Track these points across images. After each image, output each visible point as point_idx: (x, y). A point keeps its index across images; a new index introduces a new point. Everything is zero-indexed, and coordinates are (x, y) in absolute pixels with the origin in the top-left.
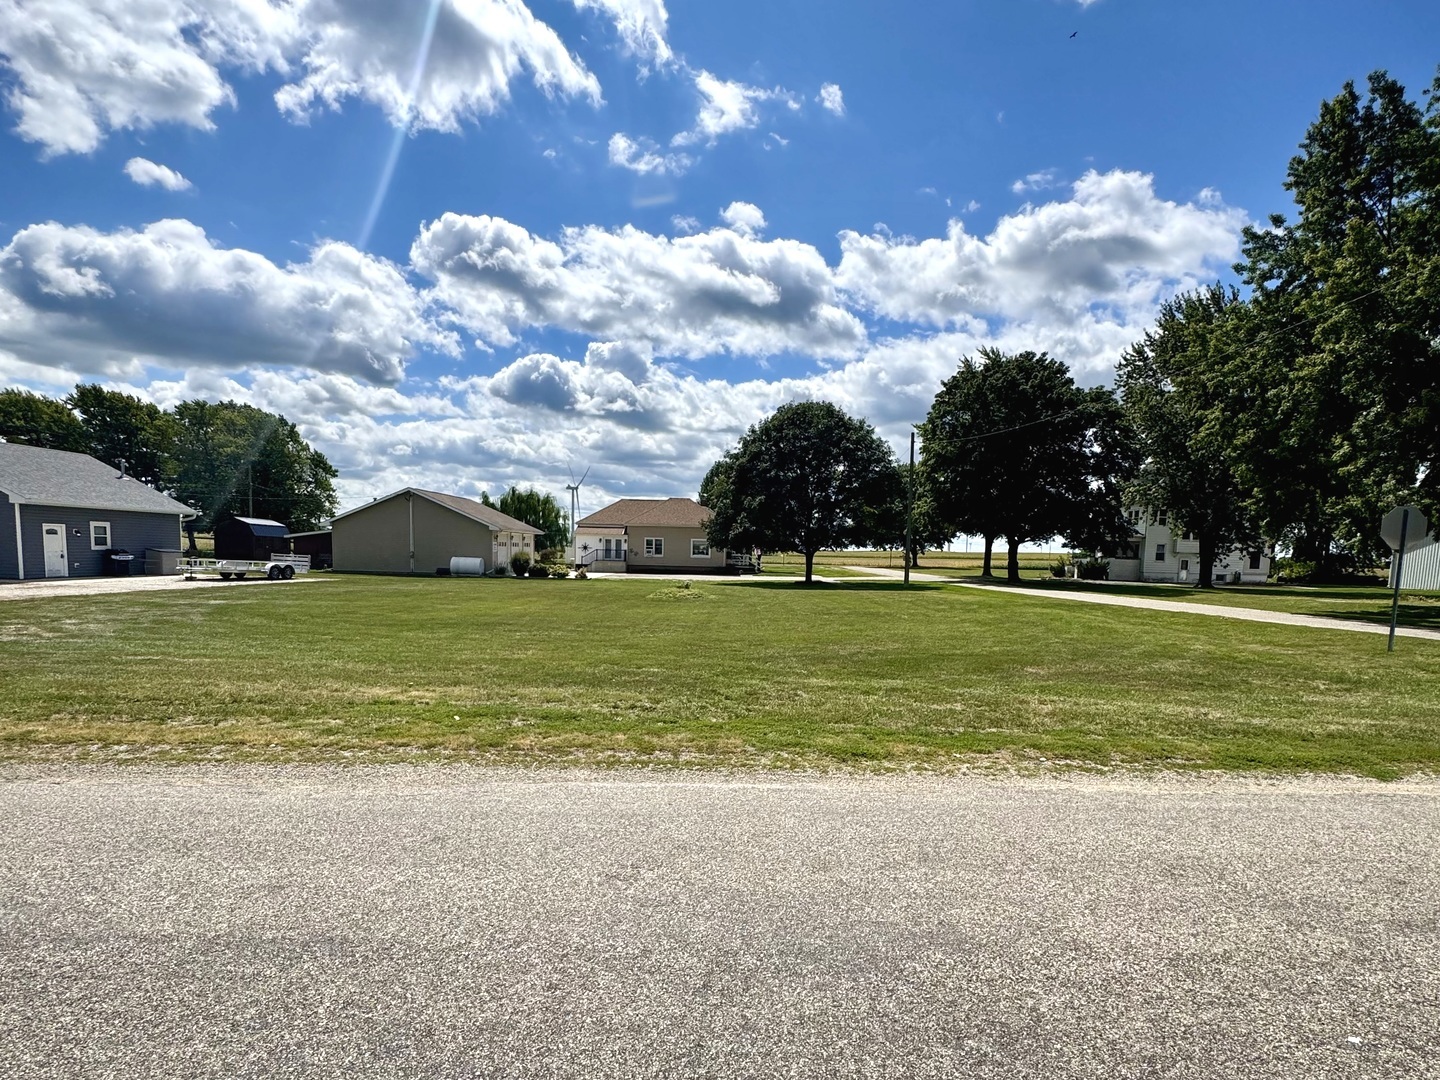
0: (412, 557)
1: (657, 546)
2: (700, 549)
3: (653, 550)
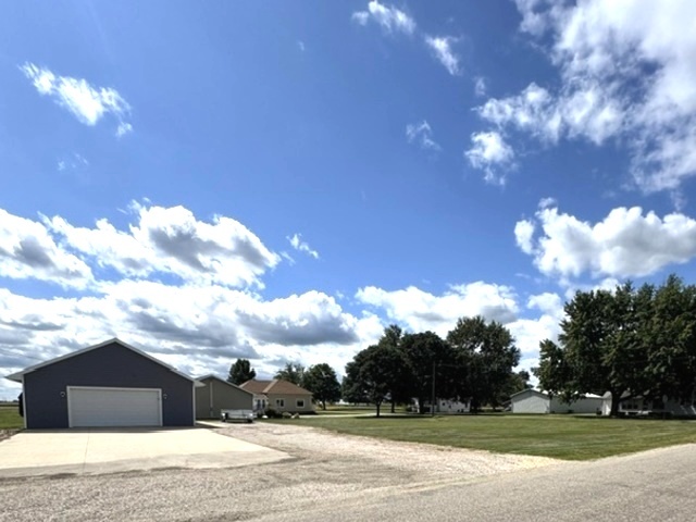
0: (212, 410)
1: (282, 402)
2: (300, 404)
3: (280, 404)
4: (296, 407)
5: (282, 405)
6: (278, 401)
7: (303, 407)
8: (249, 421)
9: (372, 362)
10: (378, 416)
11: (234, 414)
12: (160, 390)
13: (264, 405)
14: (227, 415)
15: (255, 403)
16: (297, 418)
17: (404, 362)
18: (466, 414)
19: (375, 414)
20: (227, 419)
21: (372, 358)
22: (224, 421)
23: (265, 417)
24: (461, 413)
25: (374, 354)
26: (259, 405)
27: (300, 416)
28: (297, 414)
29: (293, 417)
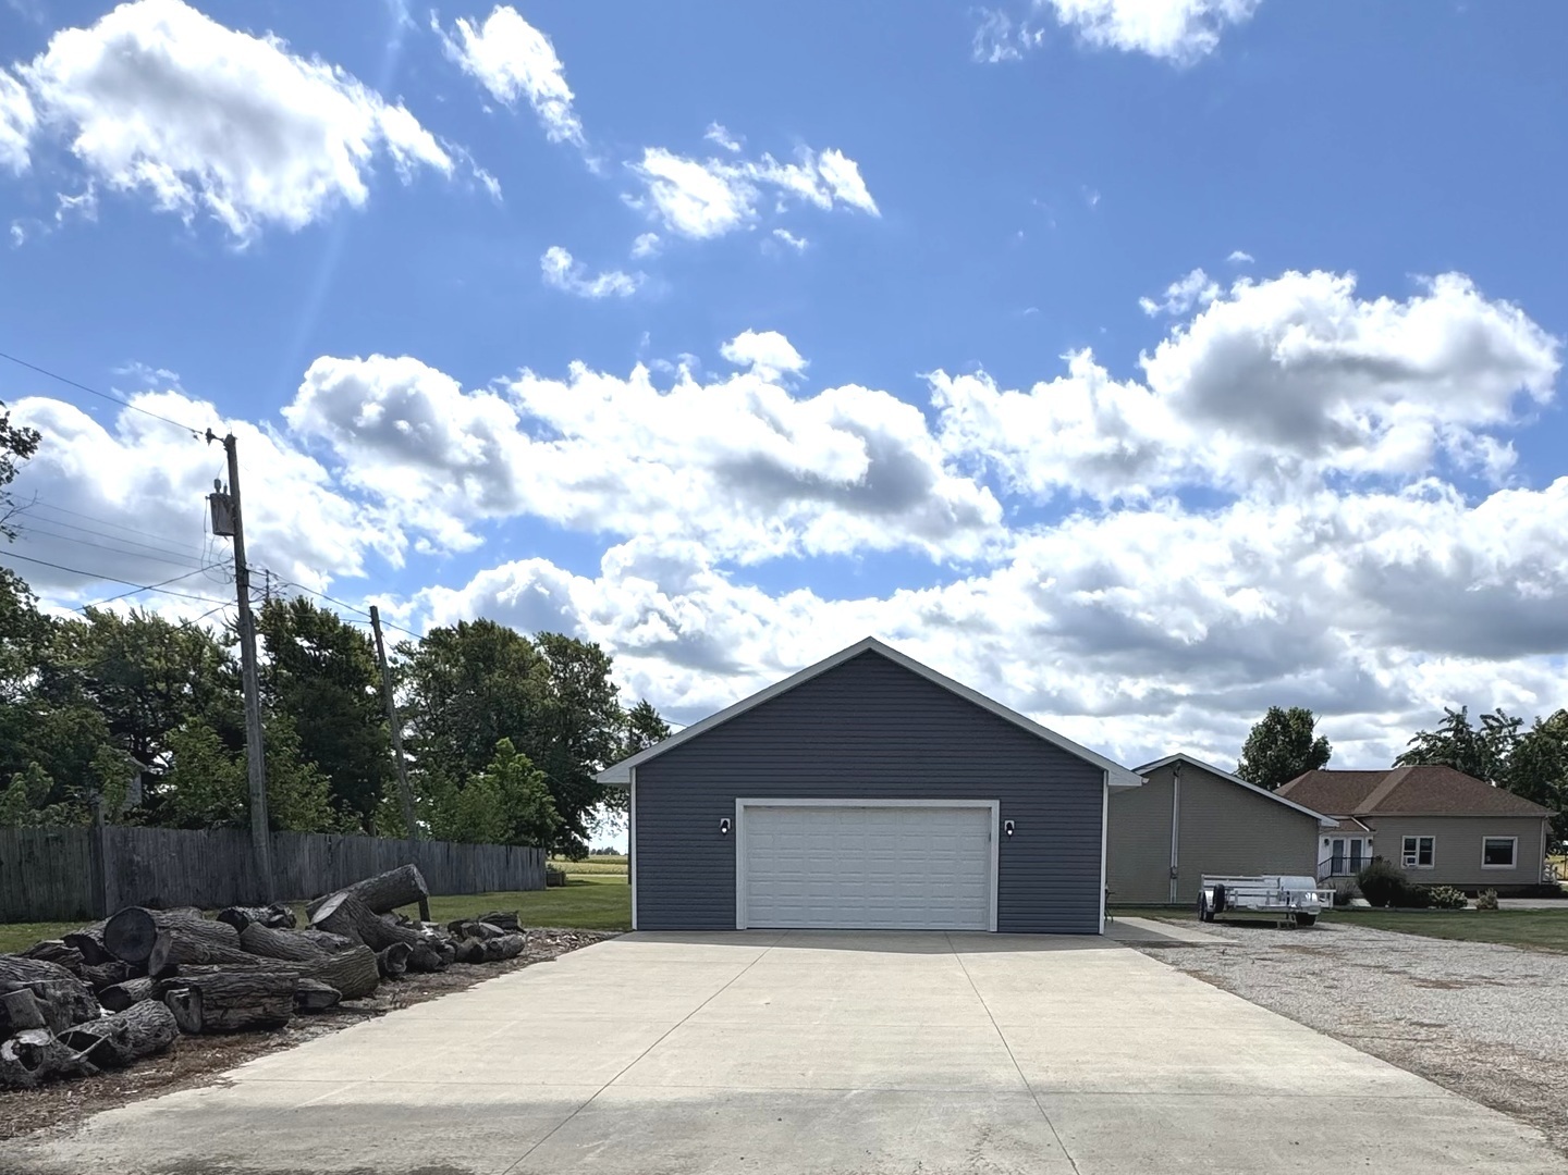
0: (1173, 876)
1: (1426, 847)
2: (1499, 854)
3: (1417, 857)
4: (1484, 866)
5: (1425, 859)
6: (1410, 845)
7: (1513, 866)
8: (1304, 921)
11: (1251, 893)
12: (995, 805)
13: (1356, 860)
14: (1220, 893)
15: (1325, 854)
20: (1221, 912)
22: (1209, 919)
23: (1363, 903)
26: (1336, 861)
27: (1503, 903)
28: (1489, 893)
29: (1472, 904)
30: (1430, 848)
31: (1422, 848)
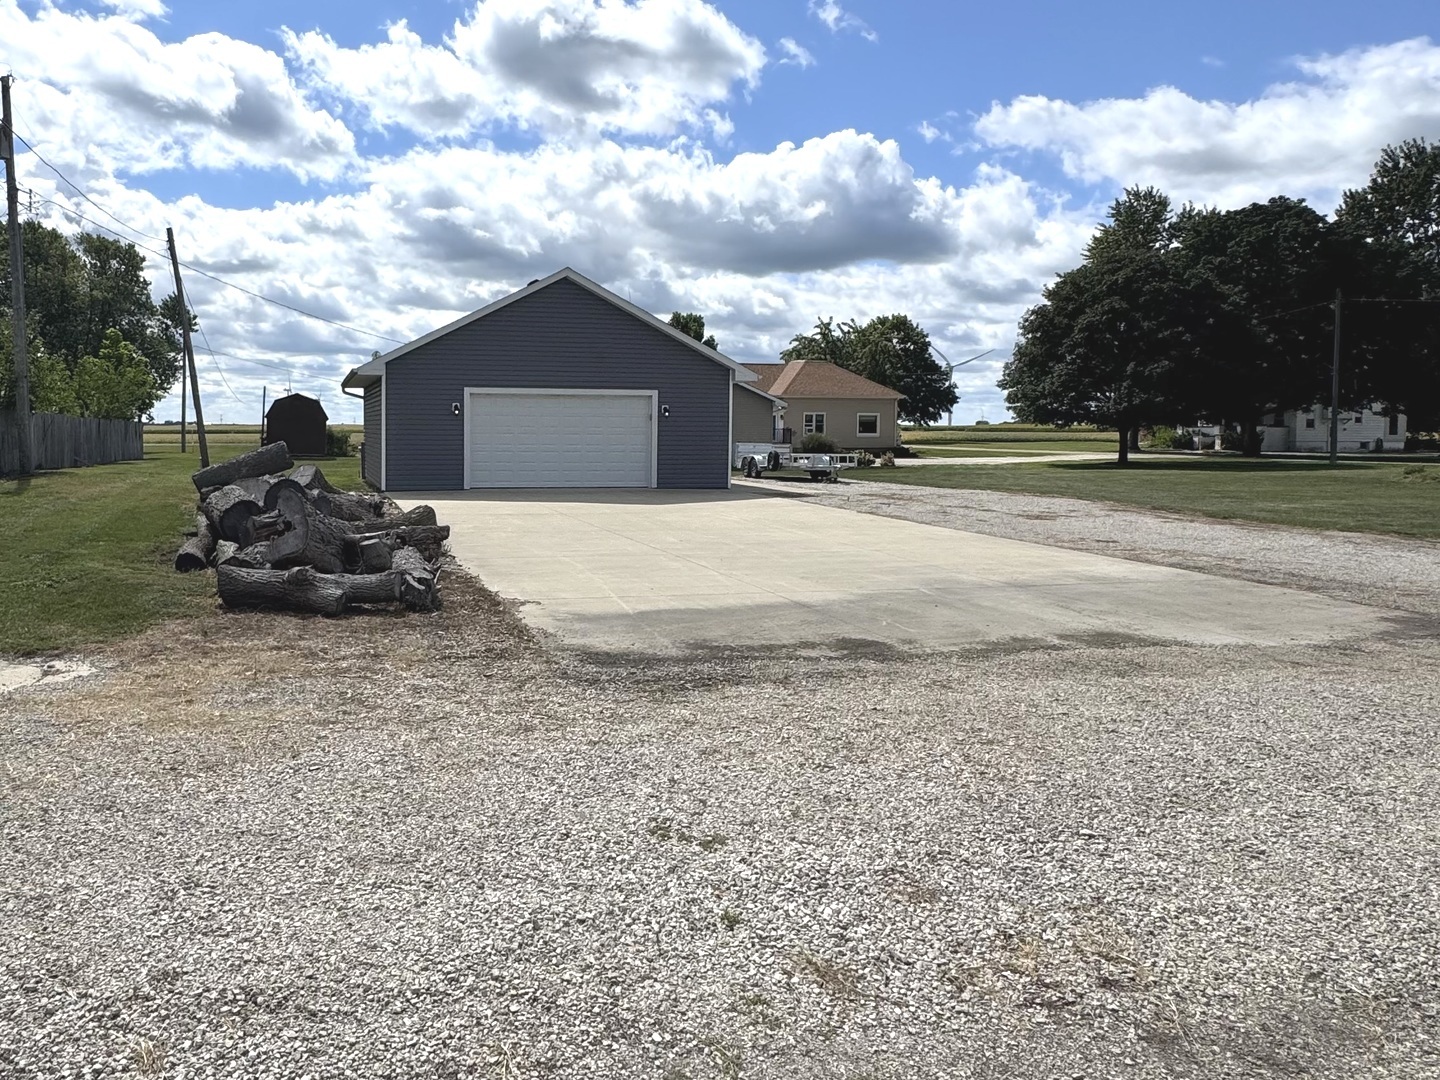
1: (818, 423)
2: (868, 426)
3: (814, 428)
4: (859, 435)
5: (819, 429)
6: (809, 419)
7: (877, 435)
9: (1117, 303)
10: (1123, 463)
12: (655, 393)
16: (889, 466)
17: (1224, 297)
18: (1393, 458)
19: (1115, 456)
21: (1113, 289)
24: (1377, 453)
25: (1120, 277)
27: (899, 462)
28: (888, 454)
29: (878, 462)
30: (822, 421)
31: (817, 421)
